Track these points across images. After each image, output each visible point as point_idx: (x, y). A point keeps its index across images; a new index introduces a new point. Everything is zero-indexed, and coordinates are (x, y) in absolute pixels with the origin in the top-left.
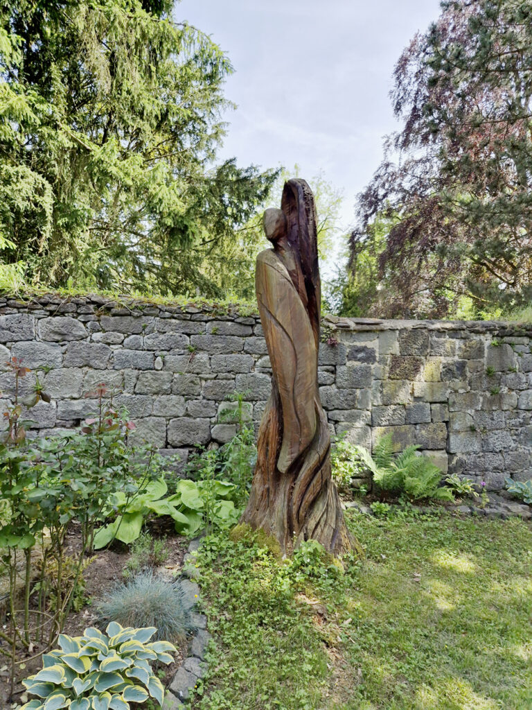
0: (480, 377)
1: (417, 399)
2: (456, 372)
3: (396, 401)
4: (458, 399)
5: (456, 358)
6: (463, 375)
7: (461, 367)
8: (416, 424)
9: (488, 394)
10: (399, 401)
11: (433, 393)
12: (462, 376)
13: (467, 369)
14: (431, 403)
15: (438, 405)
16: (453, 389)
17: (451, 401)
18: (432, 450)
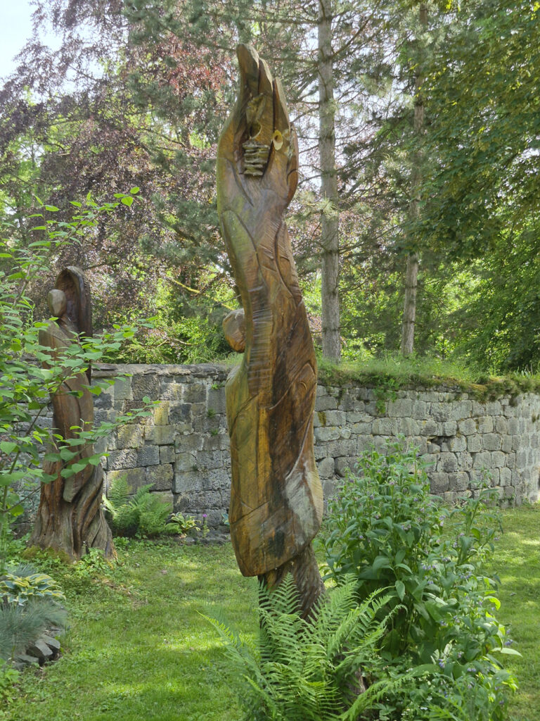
0: (202, 419)
1: (148, 442)
2: (182, 416)
3: (129, 445)
4: (184, 441)
5: (182, 402)
6: (188, 417)
7: (186, 409)
8: (146, 467)
9: (208, 435)
10: (131, 445)
11: (161, 436)
12: (187, 419)
13: (191, 412)
14: (160, 446)
15: (166, 447)
16: (179, 431)
17: (177, 443)
18: (160, 491)
